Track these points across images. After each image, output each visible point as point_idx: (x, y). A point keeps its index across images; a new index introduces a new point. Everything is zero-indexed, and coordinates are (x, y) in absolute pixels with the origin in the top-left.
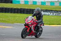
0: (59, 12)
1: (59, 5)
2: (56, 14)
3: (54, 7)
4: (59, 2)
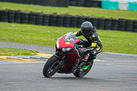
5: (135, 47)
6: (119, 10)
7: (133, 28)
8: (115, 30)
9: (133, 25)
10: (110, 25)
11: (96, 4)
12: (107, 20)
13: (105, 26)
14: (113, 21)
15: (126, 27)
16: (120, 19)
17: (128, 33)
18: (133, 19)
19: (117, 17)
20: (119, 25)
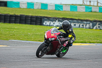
0: (85, 22)
1: (84, 10)
2: (80, 25)
3: (77, 13)
4: (85, 5)
5: (32, 36)
6: (20, 8)
7: (31, 21)
8: (17, 23)
9: (31, 20)
10: (14, 19)
11: (3, 4)
12: (11, 16)
13: (10, 20)
14: (16, 17)
15: (25, 21)
16: (21, 15)
17: (27, 25)
18: (30, 15)
19: (18, 14)
20: (20, 19)
